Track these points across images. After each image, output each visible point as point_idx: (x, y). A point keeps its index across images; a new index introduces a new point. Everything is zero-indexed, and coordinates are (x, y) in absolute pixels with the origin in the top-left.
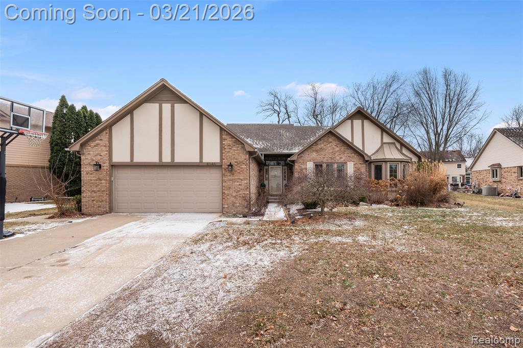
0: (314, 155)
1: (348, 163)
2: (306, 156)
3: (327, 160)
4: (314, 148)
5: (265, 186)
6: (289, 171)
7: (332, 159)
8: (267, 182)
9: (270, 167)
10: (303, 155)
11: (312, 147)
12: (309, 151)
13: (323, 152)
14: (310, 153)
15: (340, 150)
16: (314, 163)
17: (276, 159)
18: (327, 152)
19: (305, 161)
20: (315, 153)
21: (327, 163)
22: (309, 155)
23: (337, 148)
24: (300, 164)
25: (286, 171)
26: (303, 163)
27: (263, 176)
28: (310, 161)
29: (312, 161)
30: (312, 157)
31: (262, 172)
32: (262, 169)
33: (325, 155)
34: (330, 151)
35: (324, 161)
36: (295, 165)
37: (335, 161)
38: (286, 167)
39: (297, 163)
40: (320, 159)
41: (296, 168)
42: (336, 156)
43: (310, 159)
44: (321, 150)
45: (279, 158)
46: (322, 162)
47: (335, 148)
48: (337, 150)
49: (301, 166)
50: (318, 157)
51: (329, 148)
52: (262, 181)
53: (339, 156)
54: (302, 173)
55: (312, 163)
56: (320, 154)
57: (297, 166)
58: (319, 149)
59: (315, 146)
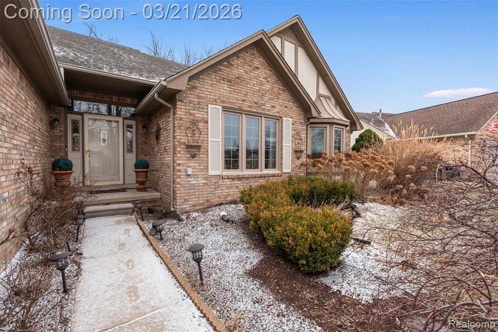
0: (224, 89)
1: (284, 119)
2: (208, 87)
3: (250, 107)
4: (225, 71)
5: (69, 166)
6: (141, 131)
7: (259, 106)
8: (79, 155)
9: (86, 117)
10: (199, 85)
11: (220, 70)
12: (213, 77)
13: (242, 87)
14: (215, 83)
15: (272, 90)
16: (223, 110)
17: (106, 99)
18: (249, 89)
19: (203, 101)
20: (226, 86)
21: (249, 114)
22: (212, 85)
23: (267, 83)
24: (191, 108)
25: (134, 130)
26: (197, 106)
27: (63, 139)
28: (215, 102)
29: (220, 104)
30: (220, 93)
31: (62, 129)
32: (58, 121)
33: (245, 95)
34: (255, 88)
35: (245, 109)
36: (175, 108)
37: (264, 112)
38: (133, 123)
39: (183, 104)
40: (236, 101)
41: (179, 116)
42: (265, 102)
43: (214, 97)
44: (240, 81)
45: (114, 97)
46: (240, 109)
47: (265, 83)
48: (267, 88)
49: (194, 112)
50: (232, 95)
51: (254, 80)
52: (61, 154)
53: (270, 101)
54: (195, 130)
55: (220, 108)
56: (236, 91)
57: (181, 110)
58: (234, 77)
59: (226, 67)
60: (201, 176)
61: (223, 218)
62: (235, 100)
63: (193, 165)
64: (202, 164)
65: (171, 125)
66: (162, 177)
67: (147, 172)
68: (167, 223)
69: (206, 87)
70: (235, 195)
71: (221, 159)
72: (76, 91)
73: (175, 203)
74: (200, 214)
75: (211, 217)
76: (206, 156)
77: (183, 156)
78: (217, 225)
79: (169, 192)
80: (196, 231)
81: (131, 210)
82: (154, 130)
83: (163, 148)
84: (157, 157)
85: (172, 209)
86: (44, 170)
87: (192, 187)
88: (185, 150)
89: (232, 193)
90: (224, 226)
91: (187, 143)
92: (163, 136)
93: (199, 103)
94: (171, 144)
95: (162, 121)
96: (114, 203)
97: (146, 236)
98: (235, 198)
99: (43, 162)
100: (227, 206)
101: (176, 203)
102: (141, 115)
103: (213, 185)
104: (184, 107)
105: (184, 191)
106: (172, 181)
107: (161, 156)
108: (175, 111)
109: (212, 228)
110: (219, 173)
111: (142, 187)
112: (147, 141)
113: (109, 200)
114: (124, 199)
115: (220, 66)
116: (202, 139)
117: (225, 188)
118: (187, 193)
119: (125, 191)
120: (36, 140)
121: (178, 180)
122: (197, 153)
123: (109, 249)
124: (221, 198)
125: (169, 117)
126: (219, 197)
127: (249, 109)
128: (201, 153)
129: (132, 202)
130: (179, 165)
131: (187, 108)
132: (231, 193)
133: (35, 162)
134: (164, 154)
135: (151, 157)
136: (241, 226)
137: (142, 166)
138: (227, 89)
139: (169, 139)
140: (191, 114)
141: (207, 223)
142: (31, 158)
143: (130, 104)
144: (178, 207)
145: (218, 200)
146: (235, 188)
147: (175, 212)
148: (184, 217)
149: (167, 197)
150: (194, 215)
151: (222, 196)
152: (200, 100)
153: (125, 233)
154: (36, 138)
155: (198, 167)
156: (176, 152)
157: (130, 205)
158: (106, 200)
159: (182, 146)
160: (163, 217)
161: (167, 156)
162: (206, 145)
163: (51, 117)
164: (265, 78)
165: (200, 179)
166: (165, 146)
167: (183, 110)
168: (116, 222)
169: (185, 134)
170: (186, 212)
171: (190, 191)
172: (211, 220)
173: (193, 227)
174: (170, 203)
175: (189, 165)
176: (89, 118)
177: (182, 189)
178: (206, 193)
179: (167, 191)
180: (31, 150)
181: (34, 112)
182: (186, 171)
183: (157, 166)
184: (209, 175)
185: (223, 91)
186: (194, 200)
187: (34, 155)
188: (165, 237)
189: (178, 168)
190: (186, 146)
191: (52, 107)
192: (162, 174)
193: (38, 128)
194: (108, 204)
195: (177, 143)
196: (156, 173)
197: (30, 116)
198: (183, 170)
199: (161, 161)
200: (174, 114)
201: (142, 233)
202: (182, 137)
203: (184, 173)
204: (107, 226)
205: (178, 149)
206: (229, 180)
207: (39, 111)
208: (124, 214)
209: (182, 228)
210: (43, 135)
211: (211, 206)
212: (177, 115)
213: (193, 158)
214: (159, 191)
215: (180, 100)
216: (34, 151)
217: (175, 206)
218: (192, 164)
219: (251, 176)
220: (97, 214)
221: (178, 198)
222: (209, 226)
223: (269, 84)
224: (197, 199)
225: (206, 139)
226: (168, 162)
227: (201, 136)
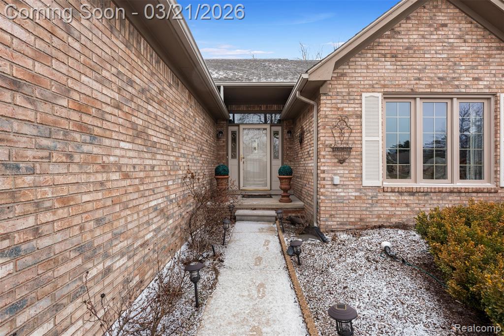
0: (386, 69)
2: (362, 71)
3: (431, 86)
4: (387, 43)
5: (226, 172)
6: (287, 136)
7: (448, 83)
8: (235, 162)
9: (242, 127)
10: (349, 71)
11: (379, 44)
12: (369, 55)
13: (414, 59)
14: (371, 63)
15: (473, 53)
16: (385, 98)
17: (256, 109)
18: (429, 60)
19: (354, 90)
20: (389, 63)
21: (428, 97)
22: (367, 67)
23: (463, 44)
24: (338, 101)
25: (280, 136)
26: (347, 98)
27: (225, 148)
28: (372, 88)
29: (379, 90)
30: (379, 75)
31: (225, 140)
32: (222, 133)
33: (421, 71)
34: (440, 56)
35: (421, 90)
36: (318, 104)
37: (457, 90)
38: (279, 129)
39: (329, 98)
40: (405, 82)
41: (324, 113)
42: (460, 74)
43: (371, 82)
44: (411, 52)
45: (262, 106)
46: (413, 92)
47: (458, 44)
48: (464, 52)
49: (342, 105)
50: (398, 75)
51: (437, 44)
52: (223, 161)
53: (470, 71)
54: (343, 129)
55: (380, 95)
56: (405, 67)
57: (326, 106)
58: (401, 48)
59: (389, 38)
60: (352, 187)
61: (385, 250)
62: (404, 80)
63: (342, 172)
64: (353, 172)
65: (314, 125)
66: (305, 186)
67: (290, 179)
68: (309, 242)
69: (359, 71)
70: (405, 217)
71: (381, 164)
72: (234, 106)
73: (318, 218)
74: (350, 237)
75: (367, 245)
76: (359, 161)
77: (329, 161)
78: (377, 262)
79: (312, 203)
80: (344, 264)
81: (274, 218)
82: (298, 134)
83: (306, 153)
84: (301, 163)
85: (315, 225)
86: (210, 175)
87: (340, 200)
88: (331, 153)
89: (400, 213)
90: (388, 266)
91: (333, 145)
92: (306, 139)
93: (349, 94)
94: (315, 148)
95: (305, 123)
96: (260, 209)
97: (284, 255)
98: (404, 220)
99: (210, 168)
100: (391, 231)
101: (320, 217)
102: (286, 120)
103: (369, 199)
104: (329, 102)
105: (329, 205)
106: (315, 191)
107: (304, 162)
108: (319, 108)
109: (368, 264)
110: (378, 183)
111: (286, 194)
112: (291, 146)
113: (255, 205)
114: (269, 205)
115: (379, 38)
116: (353, 138)
117: (388, 205)
118: (334, 207)
119: (271, 197)
120: (203, 150)
121: (322, 190)
122: (347, 157)
123: (247, 261)
124: (381, 217)
125: (312, 117)
126: (379, 217)
127: (429, 90)
128: (351, 157)
129: (276, 209)
130: (324, 172)
131: (334, 101)
132: (397, 213)
133: (202, 168)
134: (307, 159)
135: (295, 163)
136: (420, 272)
137: (286, 173)
138: (391, 67)
139: (313, 142)
140: (338, 109)
141: (361, 253)
142: (199, 165)
143: (276, 111)
144: (322, 223)
145: (376, 220)
146: (405, 205)
147: (318, 229)
148: (328, 237)
149: (310, 208)
150: (342, 236)
151: (382, 216)
152: (350, 89)
153: (264, 245)
154: (204, 148)
155: (347, 176)
156: (320, 157)
157: (273, 213)
158: (253, 205)
159: (327, 149)
160: (304, 232)
161: (310, 162)
162: (359, 146)
163: (218, 131)
164: (460, 37)
165: (350, 190)
166: (308, 150)
167: (328, 105)
168: (259, 229)
169: (330, 135)
170: (332, 231)
171: (338, 205)
172: (367, 249)
173: (341, 255)
174: (312, 216)
175: (336, 172)
176: (243, 129)
177: (326, 201)
178: (358, 209)
179: (310, 202)
180: (199, 158)
181: (202, 126)
182: (332, 180)
183: (300, 173)
184: (363, 185)
185: (384, 71)
186: (342, 216)
187: (201, 162)
188: (303, 261)
189: (322, 175)
190: (333, 148)
191: (218, 122)
192: (305, 182)
193: (205, 140)
194: (255, 209)
195: (321, 146)
196: (299, 180)
197: (198, 129)
198: (329, 179)
199: (304, 168)
200: (318, 111)
201: (280, 249)
202: (327, 138)
203: (330, 183)
204: (251, 232)
205: (323, 153)
206: (394, 194)
207: (206, 126)
208: (268, 221)
209: (325, 253)
210: (210, 145)
211: (365, 227)
212: (321, 113)
213: (341, 164)
214: (303, 200)
215: (325, 94)
216: (201, 159)
217: (319, 221)
218: (340, 170)
219: (433, 190)
220: (246, 218)
221: (322, 212)
222: (364, 260)
223: (467, 44)
224: (346, 216)
225: (359, 138)
226: (311, 168)
227: (352, 135)
